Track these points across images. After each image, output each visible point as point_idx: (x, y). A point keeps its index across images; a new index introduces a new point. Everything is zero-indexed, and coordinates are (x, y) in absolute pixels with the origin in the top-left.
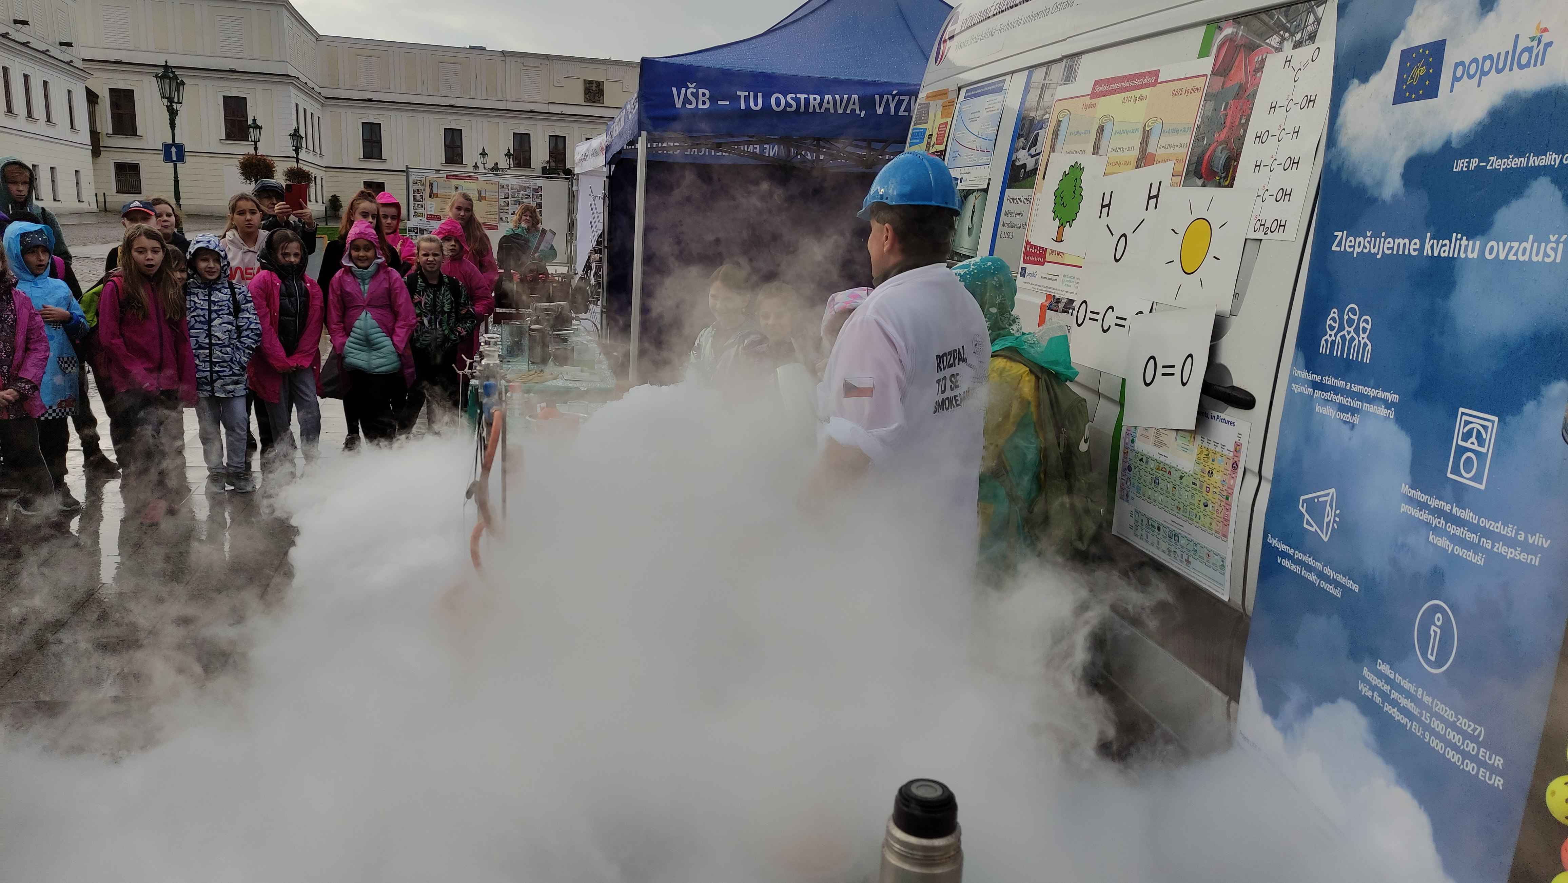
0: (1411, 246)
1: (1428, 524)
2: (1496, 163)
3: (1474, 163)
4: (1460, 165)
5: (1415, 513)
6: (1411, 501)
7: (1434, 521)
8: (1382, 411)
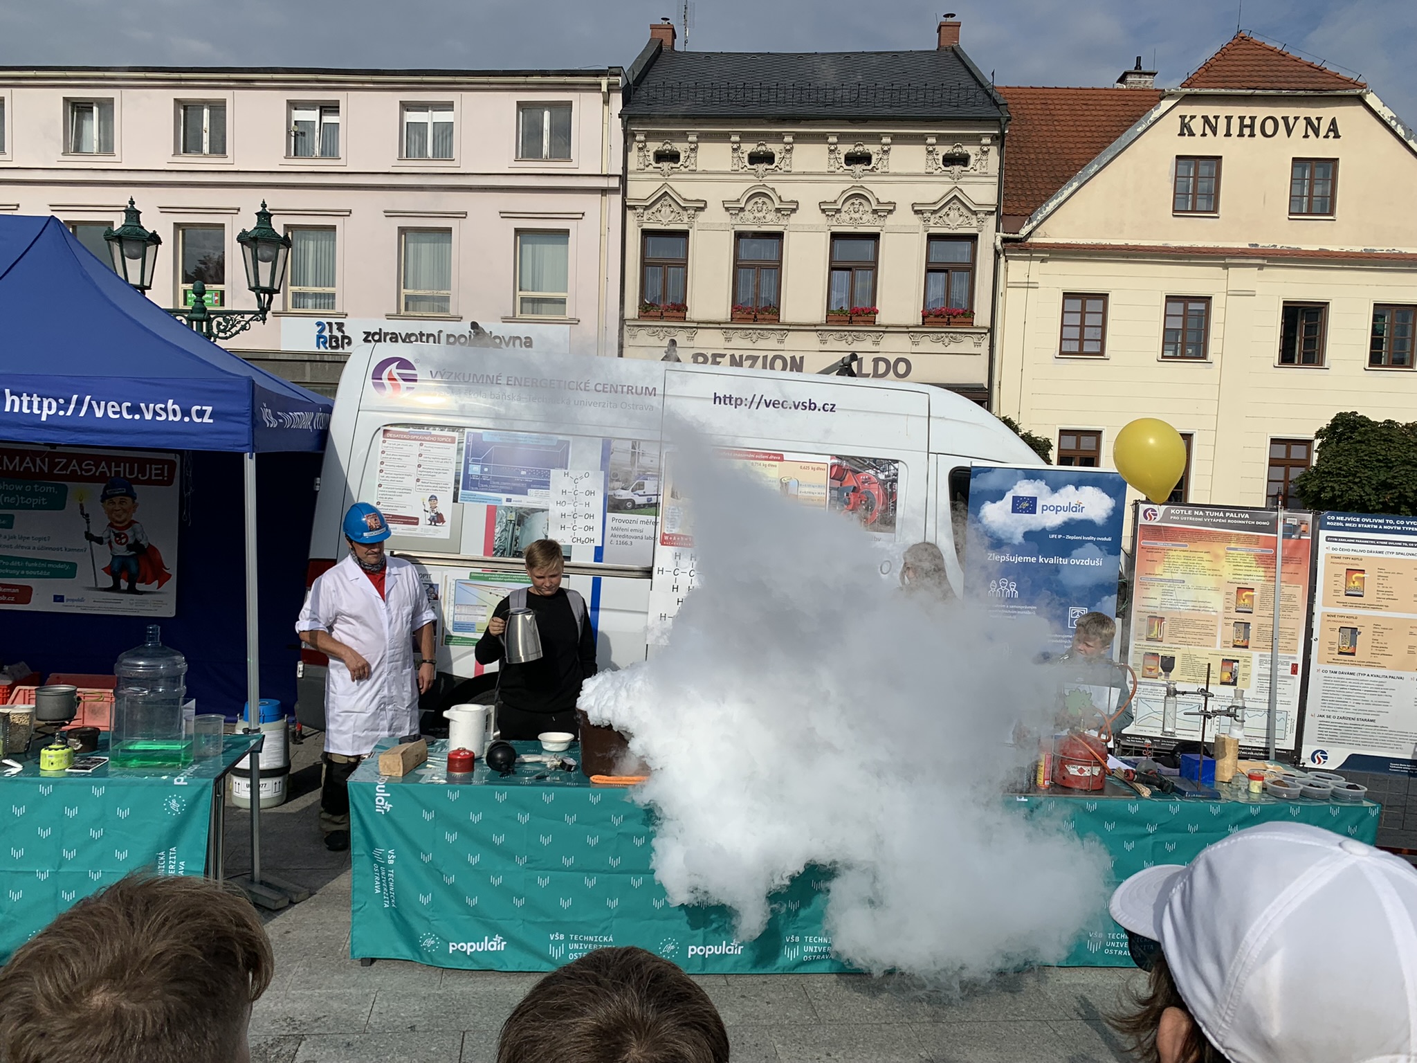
0: (1034, 560)
1: (1064, 644)
2: (1068, 537)
3: (1060, 536)
4: (1053, 536)
5: (1053, 641)
6: (1053, 638)
7: (1066, 642)
8: (1029, 613)
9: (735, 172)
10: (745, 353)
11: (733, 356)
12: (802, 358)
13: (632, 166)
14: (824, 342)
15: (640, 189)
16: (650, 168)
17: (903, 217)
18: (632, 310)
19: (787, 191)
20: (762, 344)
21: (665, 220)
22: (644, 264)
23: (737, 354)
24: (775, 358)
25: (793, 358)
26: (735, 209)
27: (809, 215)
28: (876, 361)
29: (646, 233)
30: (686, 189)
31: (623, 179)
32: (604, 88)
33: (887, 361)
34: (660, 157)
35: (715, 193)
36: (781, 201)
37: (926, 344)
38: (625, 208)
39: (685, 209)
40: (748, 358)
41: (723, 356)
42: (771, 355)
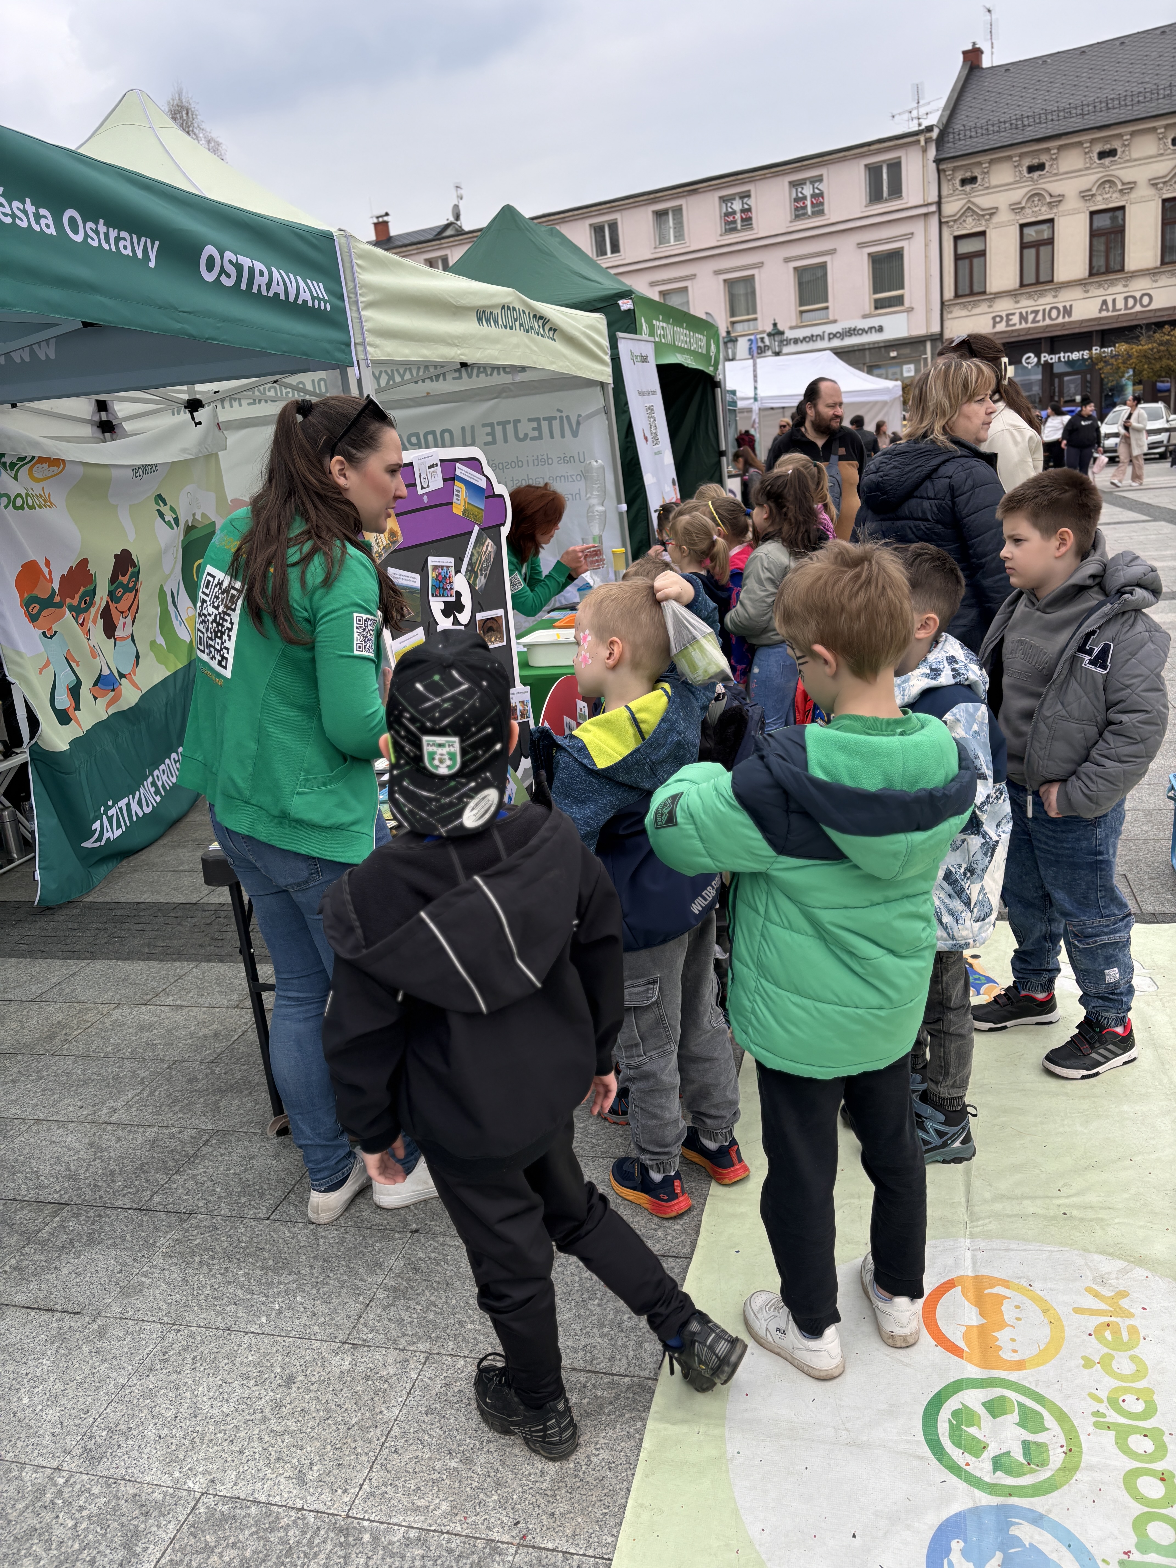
9: (1016, 182)
10: (1030, 310)
11: (1021, 314)
12: (1071, 306)
13: (944, 192)
14: (1087, 292)
15: (951, 208)
16: (957, 192)
17: (1143, 191)
18: (949, 293)
19: (1055, 188)
20: (1042, 301)
21: (970, 226)
22: (958, 258)
23: (1024, 311)
24: (1051, 309)
25: (1065, 307)
26: (1017, 208)
27: (1072, 202)
28: (1126, 299)
29: (957, 238)
30: (984, 201)
31: (939, 203)
32: (923, 143)
33: (1134, 298)
34: (964, 182)
35: (1002, 200)
36: (1051, 196)
37: (1164, 280)
38: (941, 223)
39: (983, 216)
40: (1032, 312)
41: (1013, 314)
42: (1048, 307)
